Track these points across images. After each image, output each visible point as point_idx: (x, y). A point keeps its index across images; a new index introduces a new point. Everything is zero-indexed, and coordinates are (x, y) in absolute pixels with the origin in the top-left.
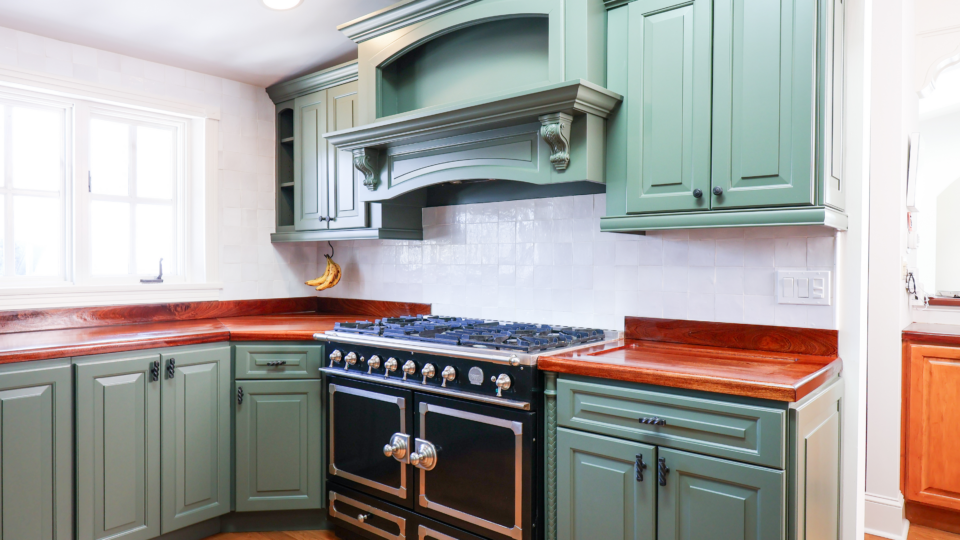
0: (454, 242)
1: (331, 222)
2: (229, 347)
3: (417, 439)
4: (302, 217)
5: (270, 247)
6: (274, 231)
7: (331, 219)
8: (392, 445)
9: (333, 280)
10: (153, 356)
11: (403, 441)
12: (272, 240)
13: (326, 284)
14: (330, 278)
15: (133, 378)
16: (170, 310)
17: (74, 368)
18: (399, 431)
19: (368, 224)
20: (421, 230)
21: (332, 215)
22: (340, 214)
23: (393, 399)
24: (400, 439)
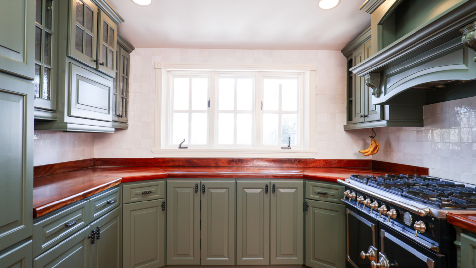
0: (442, 127)
1: (366, 118)
2: (303, 182)
3: (380, 253)
4: (355, 116)
5: (344, 132)
6: (346, 124)
7: (367, 116)
8: (366, 252)
9: (374, 151)
10: (267, 182)
11: (374, 252)
12: (344, 128)
13: (370, 152)
14: (372, 150)
15: (258, 190)
16: (292, 162)
17: (236, 183)
18: (372, 245)
19: (383, 118)
20: (423, 120)
21: (366, 114)
22: (370, 112)
23: (370, 224)
24: (372, 250)
